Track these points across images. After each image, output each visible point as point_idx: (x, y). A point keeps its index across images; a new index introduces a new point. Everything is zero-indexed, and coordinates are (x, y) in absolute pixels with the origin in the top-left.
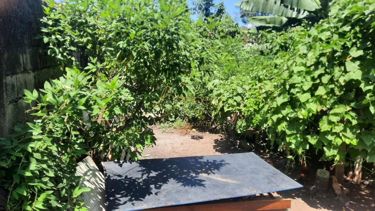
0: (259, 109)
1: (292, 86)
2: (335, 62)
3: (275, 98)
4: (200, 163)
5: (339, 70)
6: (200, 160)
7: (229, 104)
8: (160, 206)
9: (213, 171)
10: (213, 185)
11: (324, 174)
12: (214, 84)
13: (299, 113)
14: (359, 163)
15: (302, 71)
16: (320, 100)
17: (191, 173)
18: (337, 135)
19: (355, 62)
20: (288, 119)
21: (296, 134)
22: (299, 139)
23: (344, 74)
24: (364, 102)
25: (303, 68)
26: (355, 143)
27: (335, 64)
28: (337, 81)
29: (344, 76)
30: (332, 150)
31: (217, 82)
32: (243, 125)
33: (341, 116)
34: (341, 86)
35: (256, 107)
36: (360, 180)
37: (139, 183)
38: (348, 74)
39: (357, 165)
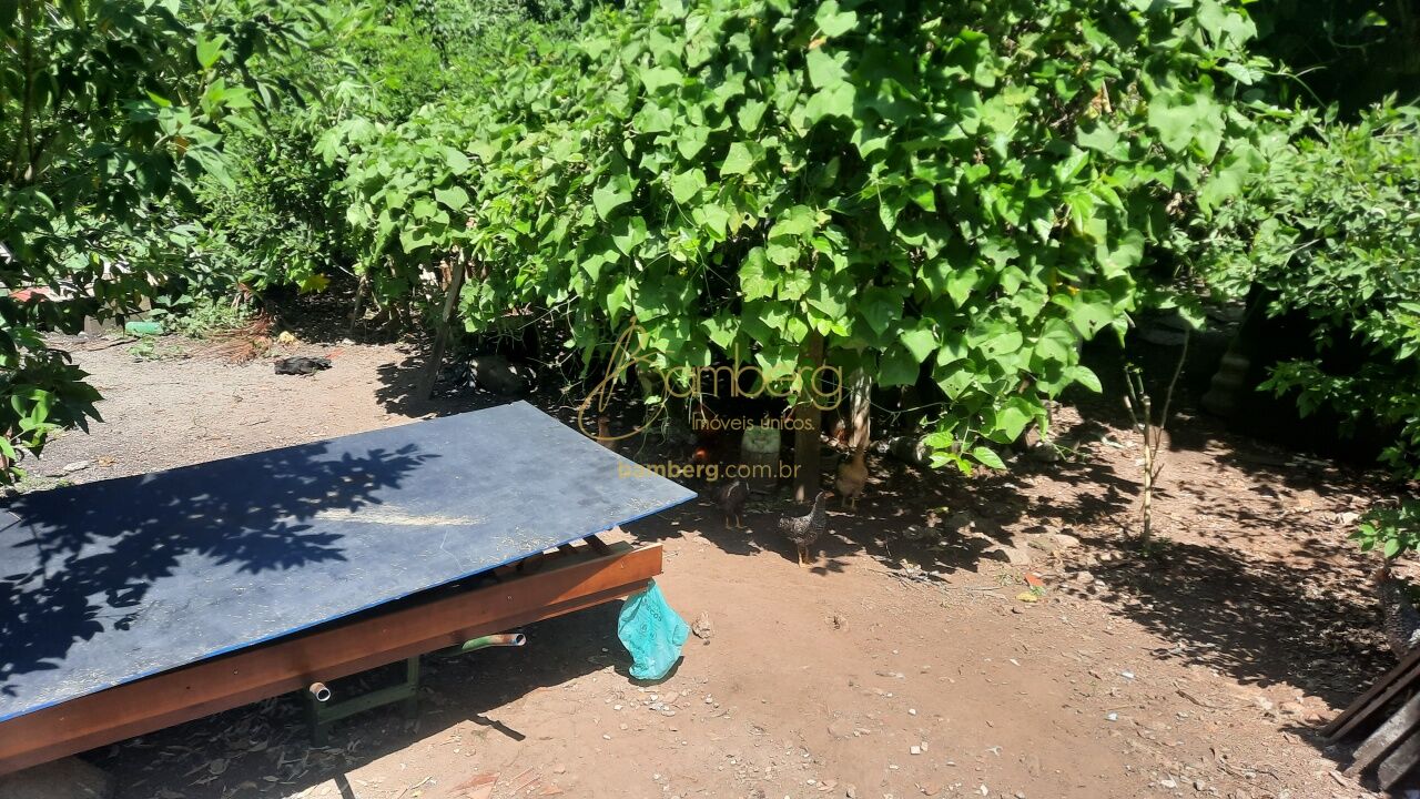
0: (538, 234)
1: (646, 143)
2: (775, 54)
3: (590, 189)
4: (314, 469)
5: (788, 85)
6: (315, 458)
7: (418, 222)
8: (143, 672)
9: (373, 494)
10: (376, 546)
11: (764, 439)
12: (346, 140)
13: (672, 246)
14: (863, 390)
15: (675, 87)
16: (737, 194)
17: (278, 516)
18: (793, 309)
19: (837, 52)
20: (639, 267)
21: (670, 317)
22: (679, 335)
23: (803, 97)
24: (864, 195)
25: (673, 76)
26: (845, 329)
27: (776, 62)
28: (786, 124)
29: (804, 103)
30: (779, 360)
31: (358, 128)
32: (483, 301)
33: (801, 243)
34: (797, 138)
35: (525, 228)
36: (867, 443)
37: (28, 598)
38: (815, 96)
39: (858, 398)
